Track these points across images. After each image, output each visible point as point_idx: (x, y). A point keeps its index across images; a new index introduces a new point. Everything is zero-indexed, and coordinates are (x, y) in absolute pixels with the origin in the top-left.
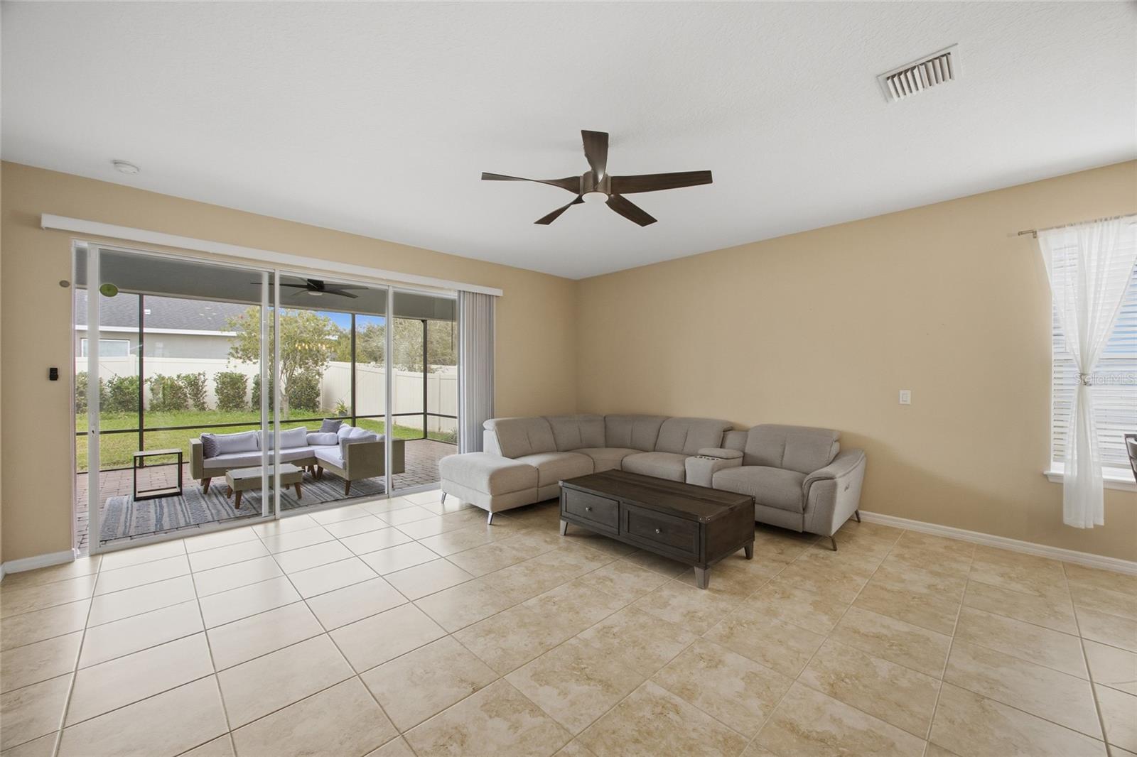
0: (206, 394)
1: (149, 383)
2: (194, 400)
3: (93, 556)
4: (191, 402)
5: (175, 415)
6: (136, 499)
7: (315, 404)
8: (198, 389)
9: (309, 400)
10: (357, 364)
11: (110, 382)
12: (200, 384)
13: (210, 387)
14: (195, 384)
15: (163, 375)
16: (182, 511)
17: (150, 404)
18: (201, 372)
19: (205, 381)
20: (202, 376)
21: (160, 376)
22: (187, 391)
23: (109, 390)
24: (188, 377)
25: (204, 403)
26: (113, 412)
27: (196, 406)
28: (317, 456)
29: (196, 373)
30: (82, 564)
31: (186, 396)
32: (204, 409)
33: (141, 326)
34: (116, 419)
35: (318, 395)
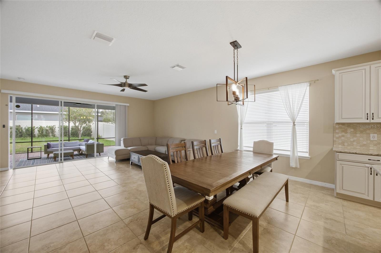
0: (56, 132)
1: (37, 128)
2: (52, 134)
3: (14, 169)
4: (51, 134)
5: (45, 138)
6: (28, 159)
7: (90, 135)
8: (53, 130)
9: (88, 134)
10: (99, 122)
11: (25, 128)
12: (54, 129)
13: (57, 130)
14: (52, 129)
15: (42, 126)
16: (40, 162)
17: (38, 135)
18: (54, 125)
19: (55, 128)
20: (54, 127)
21: (41, 126)
22: (50, 131)
23: (24, 131)
24: (50, 127)
25: (55, 135)
26: (26, 137)
27: (52, 135)
28: (81, 149)
29: (53, 126)
30: (11, 171)
31: (49, 133)
32: (55, 137)
33: (32, 110)
34: (26, 139)
35: (92, 132)
